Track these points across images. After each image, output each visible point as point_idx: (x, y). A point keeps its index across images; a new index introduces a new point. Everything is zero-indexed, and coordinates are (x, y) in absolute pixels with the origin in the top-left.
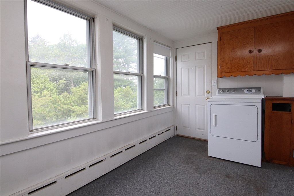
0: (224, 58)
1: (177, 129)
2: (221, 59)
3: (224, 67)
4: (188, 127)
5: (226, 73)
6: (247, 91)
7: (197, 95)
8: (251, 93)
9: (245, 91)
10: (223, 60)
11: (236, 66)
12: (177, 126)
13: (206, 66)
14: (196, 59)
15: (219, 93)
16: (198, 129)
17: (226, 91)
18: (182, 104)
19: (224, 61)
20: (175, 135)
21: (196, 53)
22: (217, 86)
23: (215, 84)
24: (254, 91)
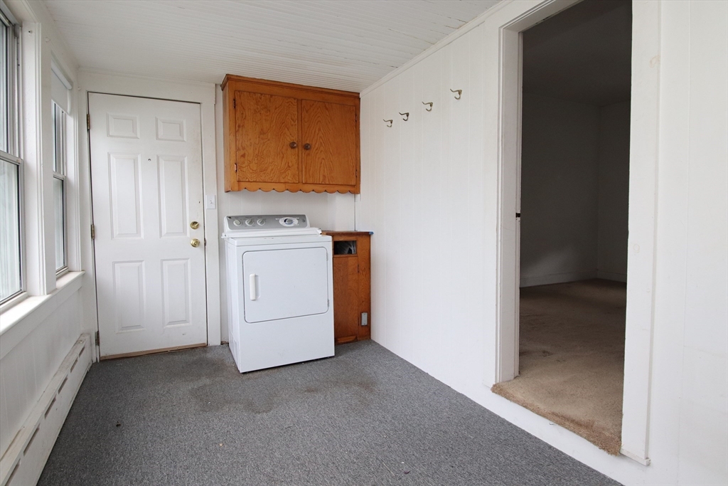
0: (244, 149)
1: (98, 342)
2: (238, 150)
3: (244, 170)
4: (139, 326)
5: (249, 181)
6: (285, 221)
7: (164, 231)
8: (292, 225)
9: (281, 221)
10: (242, 152)
11: (269, 170)
12: (98, 333)
13: (186, 159)
14: (157, 135)
15: (231, 226)
16: (170, 323)
17: (246, 222)
18: (114, 263)
19: (243, 156)
20: (95, 361)
21: (157, 120)
22: (216, 210)
23: (213, 206)
24: (296, 221)
